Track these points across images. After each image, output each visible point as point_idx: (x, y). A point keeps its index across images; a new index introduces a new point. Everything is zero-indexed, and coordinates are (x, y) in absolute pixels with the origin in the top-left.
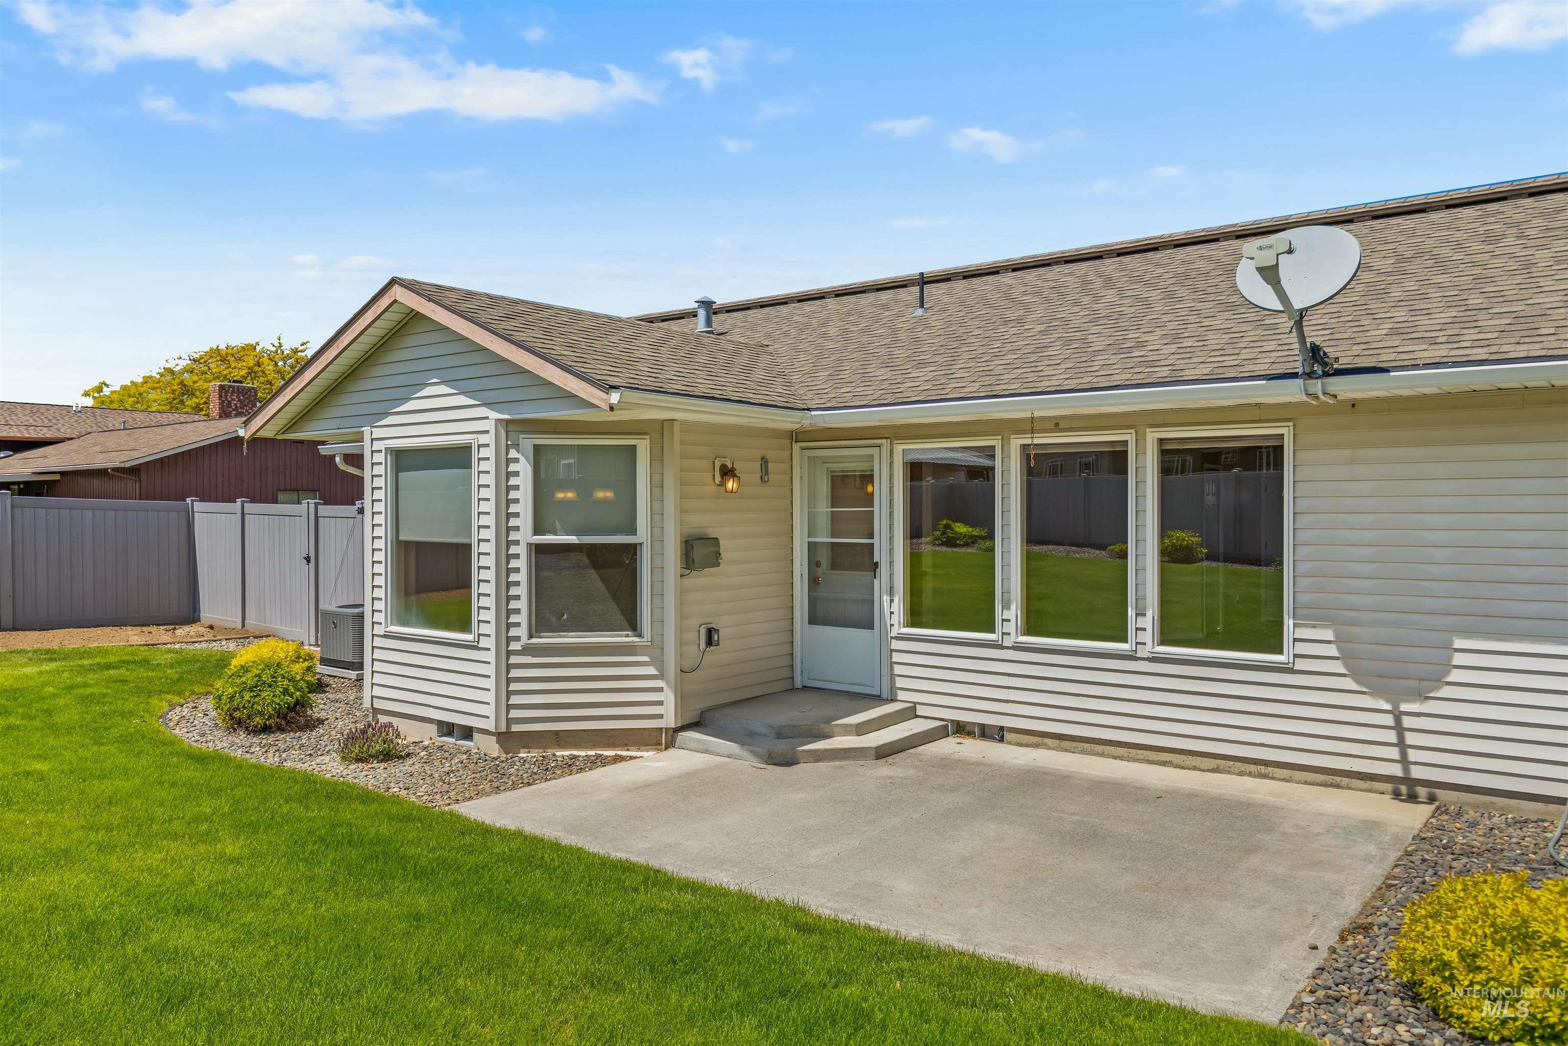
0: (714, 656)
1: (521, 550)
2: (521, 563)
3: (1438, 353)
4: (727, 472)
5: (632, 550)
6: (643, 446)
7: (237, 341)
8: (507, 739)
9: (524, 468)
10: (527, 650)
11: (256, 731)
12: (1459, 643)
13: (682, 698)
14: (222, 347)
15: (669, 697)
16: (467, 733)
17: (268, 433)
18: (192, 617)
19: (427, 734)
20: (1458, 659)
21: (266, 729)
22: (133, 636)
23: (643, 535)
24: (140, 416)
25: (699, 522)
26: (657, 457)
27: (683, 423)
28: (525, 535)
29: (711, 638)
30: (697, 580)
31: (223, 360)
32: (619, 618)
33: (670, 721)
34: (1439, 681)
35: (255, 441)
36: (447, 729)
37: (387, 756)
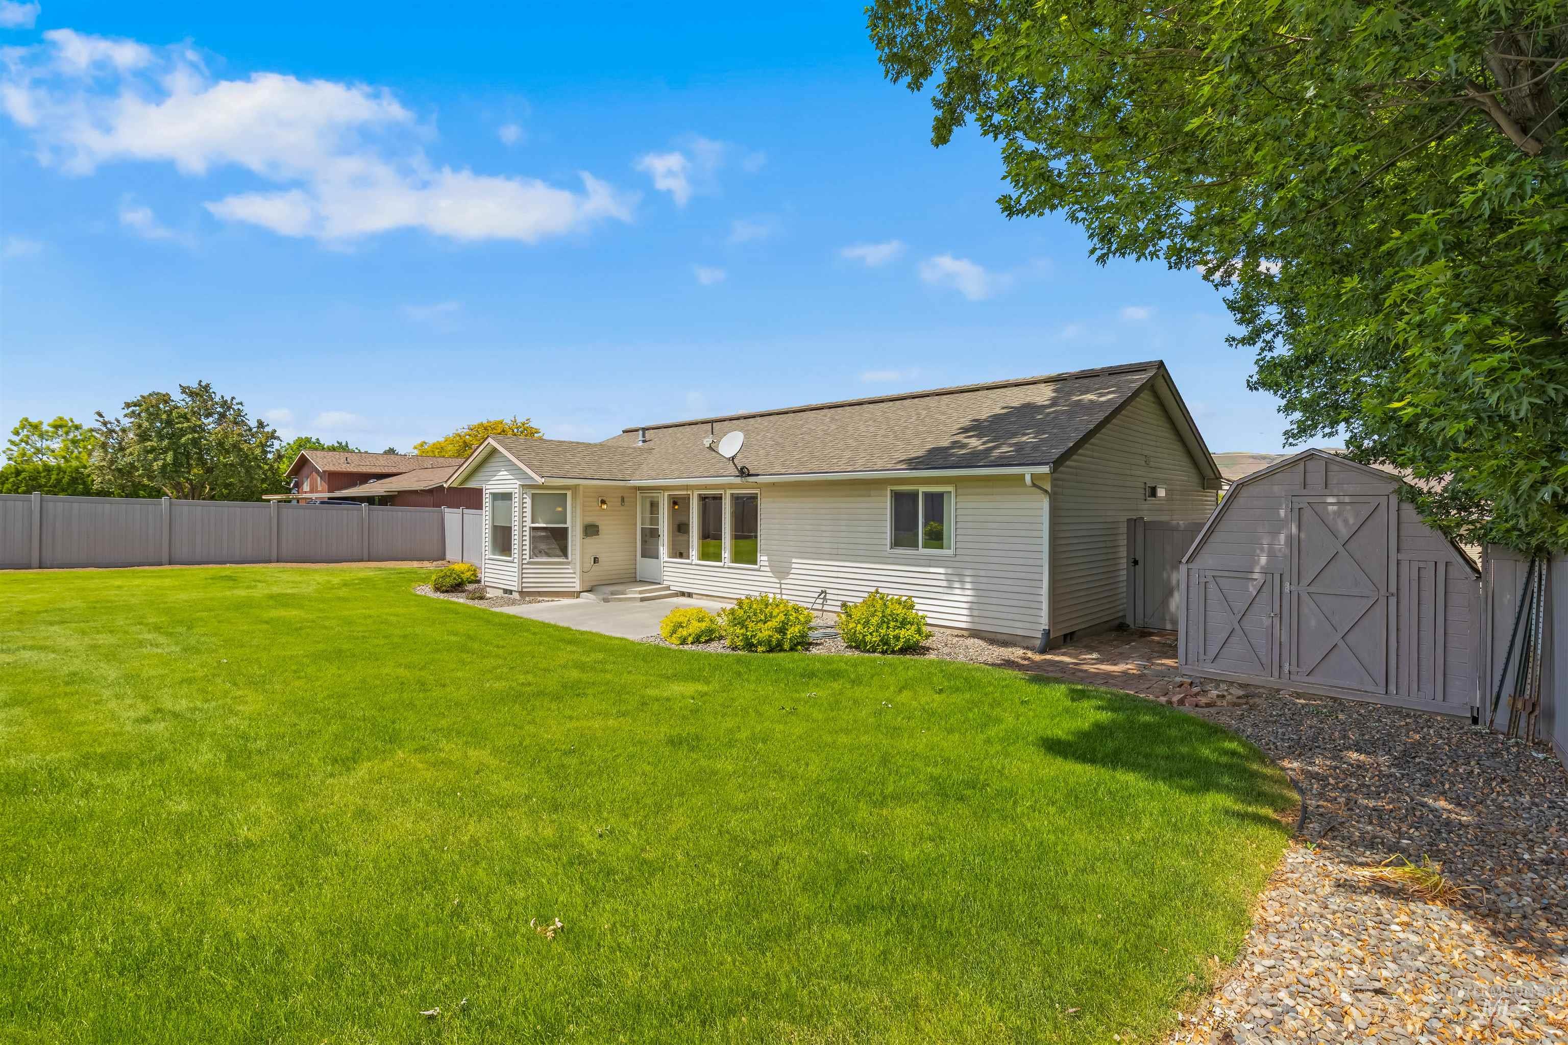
0: (596, 567)
1: (527, 529)
2: (527, 533)
3: (793, 471)
4: (603, 502)
5: (566, 529)
6: (569, 493)
7: (493, 418)
8: (521, 593)
9: (528, 501)
10: (528, 563)
11: (443, 592)
12: (794, 560)
13: (583, 581)
14: (485, 422)
15: (577, 581)
16: (511, 592)
17: (455, 485)
18: (444, 559)
19: (500, 593)
20: (794, 566)
21: (447, 591)
22: (415, 564)
23: (569, 525)
24: (441, 460)
25: (590, 520)
26: (574, 497)
27: (586, 487)
28: (529, 524)
29: (596, 560)
30: (589, 540)
31: (486, 429)
32: (559, 552)
33: (578, 589)
34: (789, 573)
35: (449, 488)
36: (506, 591)
37: (481, 598)
